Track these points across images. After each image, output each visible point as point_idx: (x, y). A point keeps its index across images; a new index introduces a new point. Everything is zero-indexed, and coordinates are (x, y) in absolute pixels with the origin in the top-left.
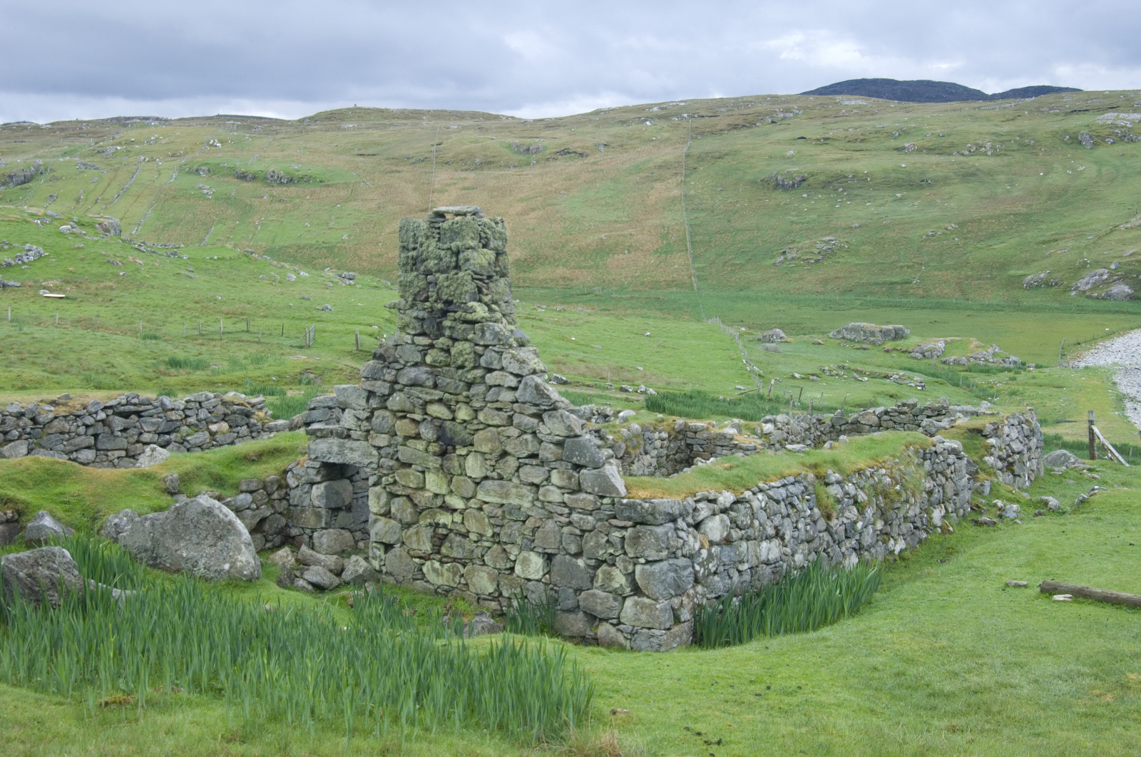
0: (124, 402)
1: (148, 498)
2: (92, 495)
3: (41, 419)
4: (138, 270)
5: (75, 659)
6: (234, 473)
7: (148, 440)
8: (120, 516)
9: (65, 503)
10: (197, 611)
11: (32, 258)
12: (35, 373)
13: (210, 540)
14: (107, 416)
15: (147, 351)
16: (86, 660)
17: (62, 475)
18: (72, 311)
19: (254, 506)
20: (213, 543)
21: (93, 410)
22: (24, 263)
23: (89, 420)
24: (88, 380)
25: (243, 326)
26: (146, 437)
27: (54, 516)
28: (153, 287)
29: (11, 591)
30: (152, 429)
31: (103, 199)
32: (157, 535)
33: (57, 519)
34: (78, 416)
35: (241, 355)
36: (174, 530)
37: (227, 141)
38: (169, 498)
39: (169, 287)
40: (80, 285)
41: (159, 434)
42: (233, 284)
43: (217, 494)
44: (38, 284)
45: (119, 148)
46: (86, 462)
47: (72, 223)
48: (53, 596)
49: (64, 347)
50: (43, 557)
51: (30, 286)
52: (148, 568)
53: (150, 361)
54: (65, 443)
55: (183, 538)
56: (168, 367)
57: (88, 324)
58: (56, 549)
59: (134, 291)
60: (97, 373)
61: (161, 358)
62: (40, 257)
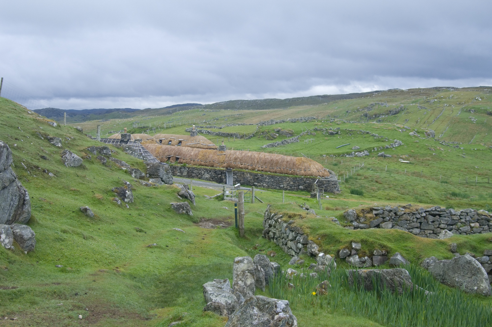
0: (434, 209)
1: (442, 253)
2: (418, 248)
3: (398, 214)
4: (441, 153)
5: (407, 318)
6: (482, 246)
7: (443, 227)
8: (430, 259)
9: (407, 250)
10: (461, 306)
11: (397, 146)
12: (395, 194)
13: (469, 275)
14: (426, 215)
15: (442, 188)
16: (412, 319)
17: (406, 238)
18: (412, 169)
19: (489, 262)
20: (470, 276)
21: (420, 212)
22: (393, 147)
23: (418, 216)
24: (416, 198)
25: (486, 180)
26: (442, 226)
27: (402, 255)
28: (447, 160)
29: (383, 285)
30: (444, 222)
31: (428, 122)
32: (445, 270)
33: (403, 257)
34: (414, 214)
35: (485, 193)
36: (453, 268)
37: (484, 98)
38: (452, 254)
39: (454, 161)
40: (416, 158)
41: (448, 225)
42: (483, 161)
43: (473, 255)
44: (398, 157)
45: (436, 100)
46: (416, 234)
47: (414, 132)
48: (400, 289)
49: (407, 184)
50: (397, 272)
51: (395, 157)
52: (440, 284)
53: (443, 192)
54: (408, 225)
55: (457, 272)
56: (451, 196)
57: (418, 175)
58: (403, 270)
59: (439, 162)
60: (420, 196)
61: (448, 192)
62: (400, 145)
